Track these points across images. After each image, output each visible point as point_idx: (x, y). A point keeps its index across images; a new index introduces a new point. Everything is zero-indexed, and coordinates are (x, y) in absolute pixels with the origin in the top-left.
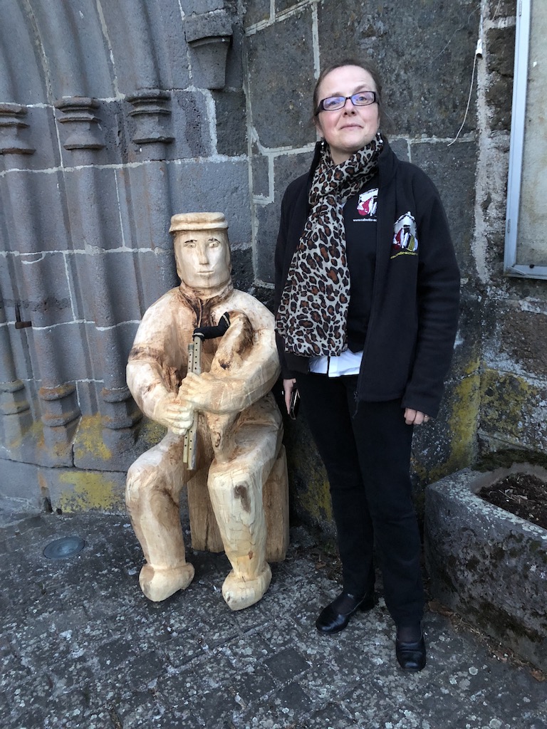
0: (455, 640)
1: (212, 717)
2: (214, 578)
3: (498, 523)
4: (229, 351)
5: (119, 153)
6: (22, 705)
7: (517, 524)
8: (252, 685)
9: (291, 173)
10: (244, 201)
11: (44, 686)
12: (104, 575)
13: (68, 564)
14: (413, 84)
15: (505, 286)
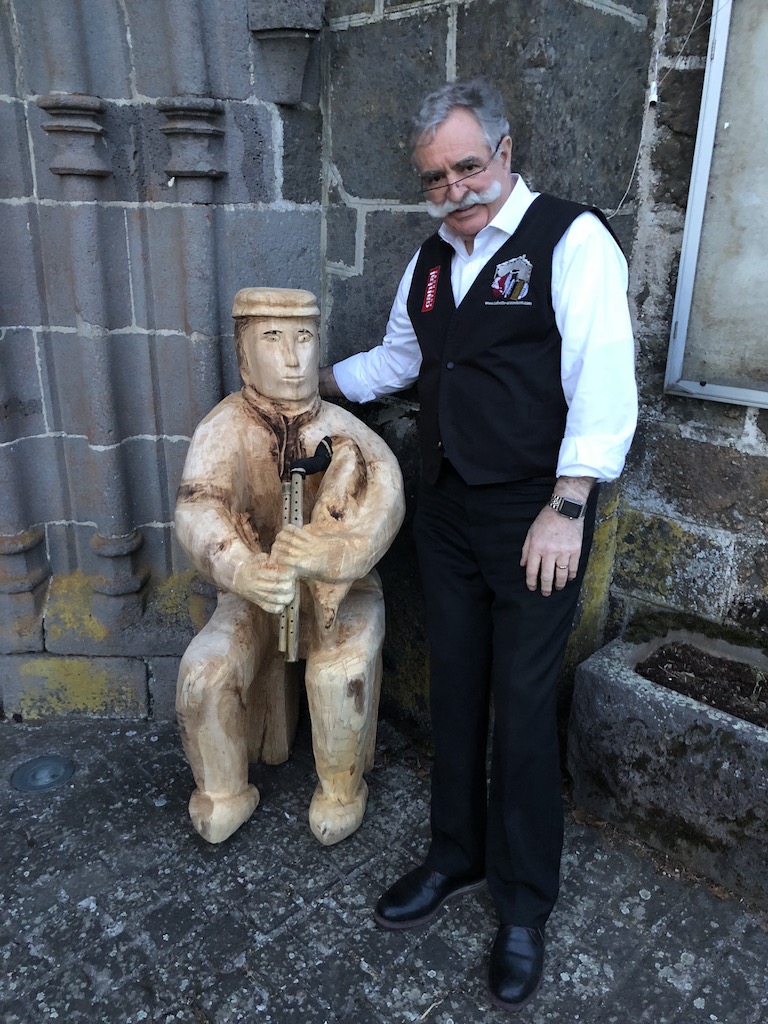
0: (613, 856)
1: (337, 995)
2: (283, 801)
3: (678, 712)
4: (342, 495)
5: (134, 184)
6: (55, 1015)
7: (701, 712)
8: (379, 945)
9: (395, 238)
10: (313, 268)
11: (79, 984)
12: (120, 810)
13: (58, 798)
14: (578, 136)
15: (660, 405)
